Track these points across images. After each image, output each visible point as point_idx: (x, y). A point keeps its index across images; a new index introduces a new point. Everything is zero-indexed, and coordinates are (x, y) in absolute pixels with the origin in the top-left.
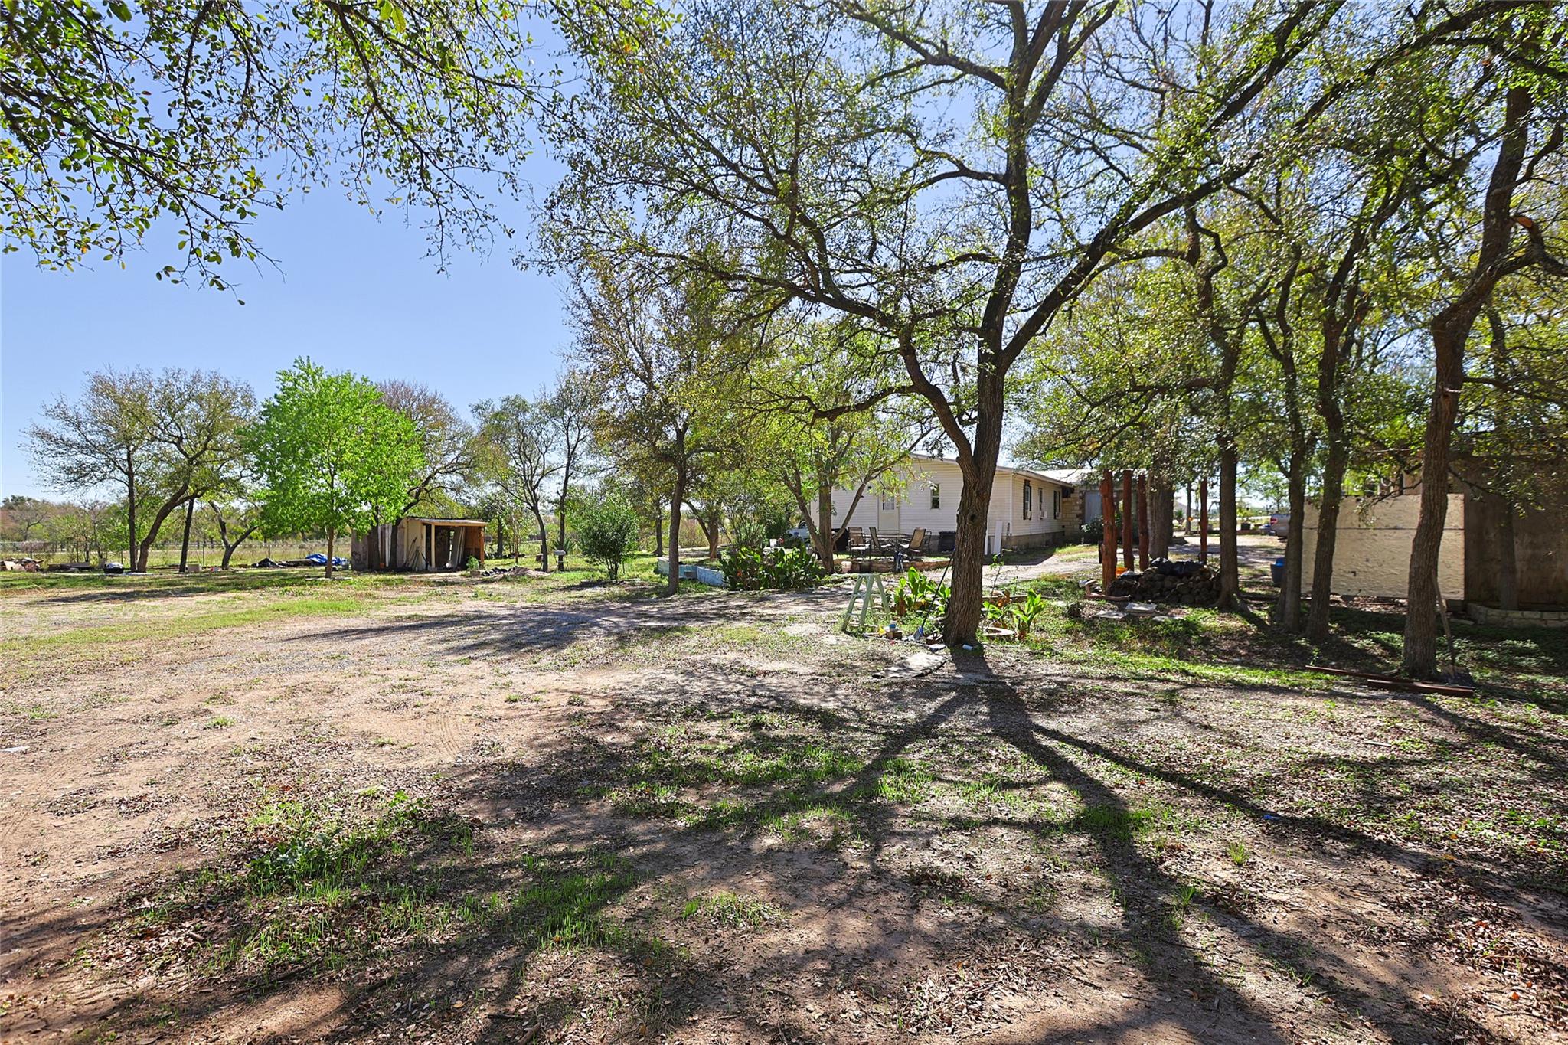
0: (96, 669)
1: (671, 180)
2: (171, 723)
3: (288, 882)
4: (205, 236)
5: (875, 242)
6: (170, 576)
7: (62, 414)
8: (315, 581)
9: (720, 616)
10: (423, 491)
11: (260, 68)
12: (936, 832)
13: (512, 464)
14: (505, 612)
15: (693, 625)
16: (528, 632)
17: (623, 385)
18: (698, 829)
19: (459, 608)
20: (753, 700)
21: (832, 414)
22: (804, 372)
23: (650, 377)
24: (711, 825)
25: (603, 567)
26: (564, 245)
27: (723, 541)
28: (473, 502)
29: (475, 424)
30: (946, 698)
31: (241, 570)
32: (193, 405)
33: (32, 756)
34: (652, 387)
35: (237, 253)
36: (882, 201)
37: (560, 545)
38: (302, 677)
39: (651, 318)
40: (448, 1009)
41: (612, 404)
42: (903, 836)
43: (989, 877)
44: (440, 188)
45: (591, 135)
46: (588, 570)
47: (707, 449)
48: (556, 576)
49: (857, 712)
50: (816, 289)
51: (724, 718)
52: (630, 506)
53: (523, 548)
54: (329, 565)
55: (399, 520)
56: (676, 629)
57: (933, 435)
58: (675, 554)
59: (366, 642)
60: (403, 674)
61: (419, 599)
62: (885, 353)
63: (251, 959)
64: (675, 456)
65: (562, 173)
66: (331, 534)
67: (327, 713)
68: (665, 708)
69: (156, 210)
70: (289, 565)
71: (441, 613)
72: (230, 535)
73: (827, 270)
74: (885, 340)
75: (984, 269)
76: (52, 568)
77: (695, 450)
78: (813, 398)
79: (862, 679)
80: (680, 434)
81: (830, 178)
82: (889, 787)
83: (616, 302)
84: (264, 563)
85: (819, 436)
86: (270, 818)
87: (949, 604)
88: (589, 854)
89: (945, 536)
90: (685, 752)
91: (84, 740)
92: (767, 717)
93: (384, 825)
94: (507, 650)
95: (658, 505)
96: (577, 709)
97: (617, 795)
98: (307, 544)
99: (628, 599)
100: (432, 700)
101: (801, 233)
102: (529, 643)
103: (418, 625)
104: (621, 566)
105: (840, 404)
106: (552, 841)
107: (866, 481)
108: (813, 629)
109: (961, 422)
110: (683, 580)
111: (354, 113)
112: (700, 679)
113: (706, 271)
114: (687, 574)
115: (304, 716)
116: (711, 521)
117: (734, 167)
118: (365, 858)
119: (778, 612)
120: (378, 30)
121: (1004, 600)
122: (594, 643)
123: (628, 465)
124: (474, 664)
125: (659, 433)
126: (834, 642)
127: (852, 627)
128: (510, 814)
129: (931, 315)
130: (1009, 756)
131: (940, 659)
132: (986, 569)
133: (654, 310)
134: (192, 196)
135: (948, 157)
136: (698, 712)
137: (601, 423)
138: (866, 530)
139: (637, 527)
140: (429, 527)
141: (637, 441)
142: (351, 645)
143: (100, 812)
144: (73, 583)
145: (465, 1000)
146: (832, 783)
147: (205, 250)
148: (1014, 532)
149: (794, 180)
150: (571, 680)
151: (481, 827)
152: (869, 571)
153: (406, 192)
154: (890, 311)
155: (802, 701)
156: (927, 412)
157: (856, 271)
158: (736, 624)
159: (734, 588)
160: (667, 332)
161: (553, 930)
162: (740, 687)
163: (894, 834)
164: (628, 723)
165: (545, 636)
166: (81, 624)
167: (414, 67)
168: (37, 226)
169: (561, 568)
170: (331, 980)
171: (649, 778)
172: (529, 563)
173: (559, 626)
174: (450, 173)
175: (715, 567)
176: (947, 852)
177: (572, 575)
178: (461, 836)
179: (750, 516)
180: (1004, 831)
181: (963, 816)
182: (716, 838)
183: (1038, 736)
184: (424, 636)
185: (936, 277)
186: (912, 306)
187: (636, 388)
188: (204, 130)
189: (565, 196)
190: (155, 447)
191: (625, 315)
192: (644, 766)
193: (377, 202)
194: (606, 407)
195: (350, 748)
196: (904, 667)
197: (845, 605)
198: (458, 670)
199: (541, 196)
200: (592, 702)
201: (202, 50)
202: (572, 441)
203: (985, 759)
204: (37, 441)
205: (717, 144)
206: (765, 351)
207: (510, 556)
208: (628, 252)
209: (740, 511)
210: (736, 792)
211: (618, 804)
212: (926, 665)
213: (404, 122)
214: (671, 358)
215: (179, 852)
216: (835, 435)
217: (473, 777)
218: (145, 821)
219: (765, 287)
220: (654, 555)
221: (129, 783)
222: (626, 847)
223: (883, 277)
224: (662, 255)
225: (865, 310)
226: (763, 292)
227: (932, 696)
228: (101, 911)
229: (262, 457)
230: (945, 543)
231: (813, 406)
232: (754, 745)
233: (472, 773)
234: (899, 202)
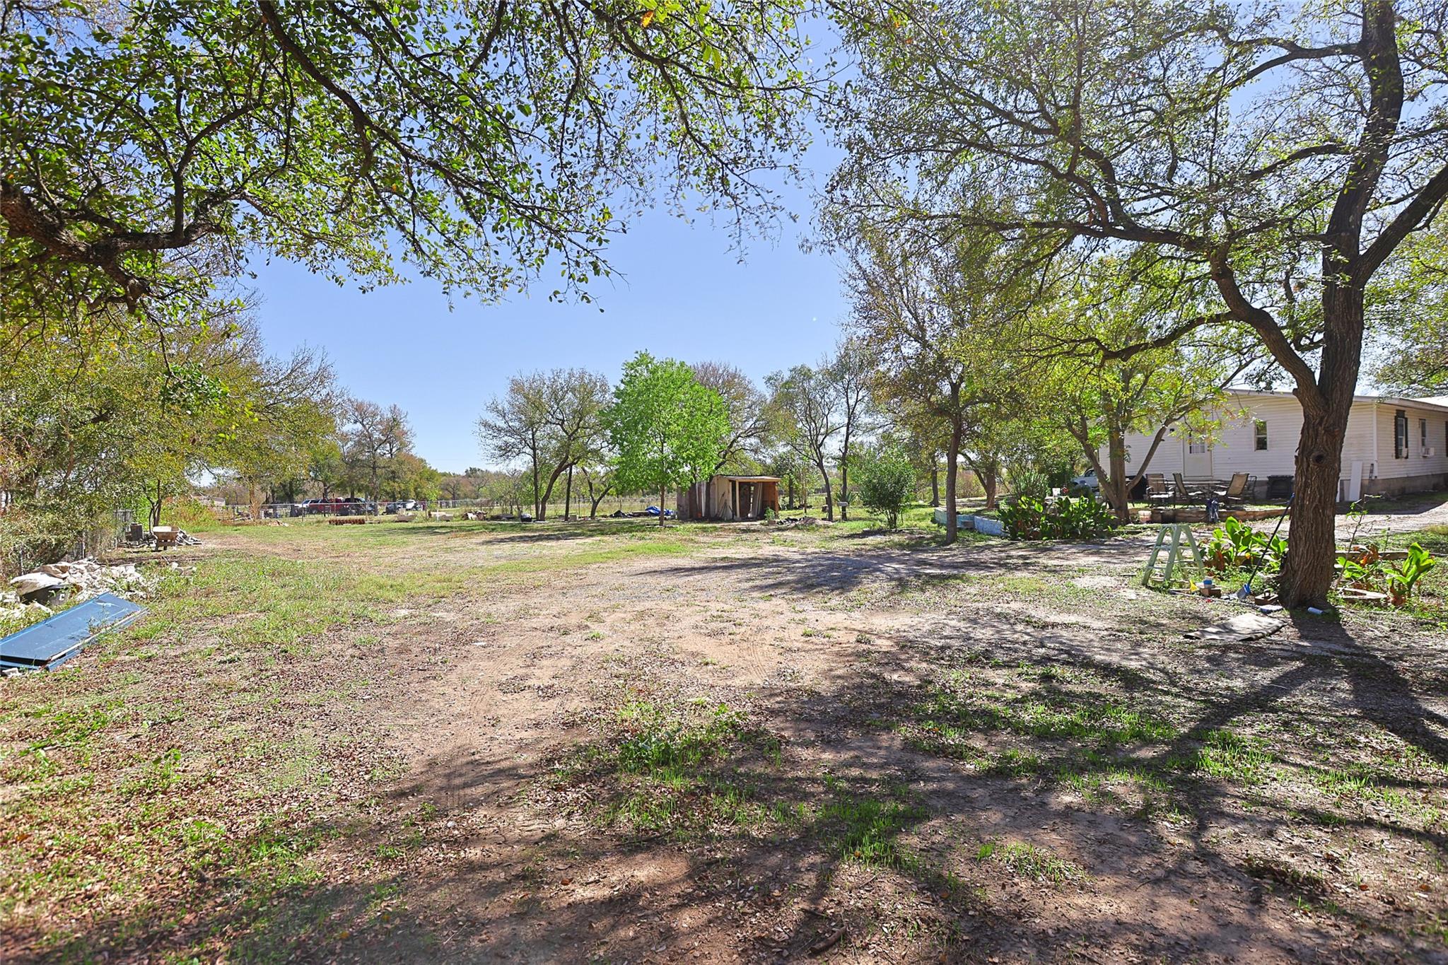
0: (520, 591)
1: (943, 143)
2: (565, 633)
3: (646, 765)
4: (577, 264)
5: (1176, 158)
6: (559, 524)
7: (495, 409)
8: (652, 528)
9: (1001, 565)
10: (729, 453)
11: (606, 126)
12: (1281, 822)
13: (800, 425)
14: (798, 557)
15: (972, 574)
16: (818, 575)
17: (898, 346)
18: (989, 774)
19: (760, 552)
20: (1042, 651)
21: (1127, 353)
22: (1089, 313)
23: (924, 336)
24: (1002, 772)
25: (884, 517)
26: (842, 224)
27: (1000, 491)
28: (769, 461)
29: (768, 393)
30: (1287, 668)
31: (603, 520)
32: (570, 395)
33: (487, 650)
34: (925, 345)
35: (597, 272)
36: (1183, 112)
37: (843, 497)
38: (648, 604)
39: (923, 281)
40: (768, 895)
41: (887, 365)
42: (1235, 820)
43: (1363, 888)
44: (738, 191)
45: (866, 115)
46: (869, 519)
47: (982, 401)
48: (840, 525)
49: (1167, 673)
50: (1104, 223)
51: (1010, 667)
52: (907, 459)
53: (810, 500)
54: (662, 515)
55: (711, 477)
56: (955, 577)
57: (1257, 365)
58: (952, 505)
59: (691, 578)
60: (721, 605)
61: (729, 544)
62: (1191, 280)
63: (626, 821)
64: (949, 410)
65: (841, 157)
66: (663, 490)
67: (666, 635)
68: (948, 652)
69: (547, 251)
70: (633, 516)
71: (746, 556)
72: (597, 494)
73: (1116, 203)
74: (1191, 266)
75: (1332, 162)
76: (493, 518)
77: (971, 402)
78: (1101, 338)
79: (1171, 639)
80: (955, 387)
81: (1115, 102)
82: (1213, 763)
83: (890, 270)
84: (618, 514)
85: (1109, 378)
86: (631, 713)
87: (1285, 560)
88: (883, 782)
89: (1275, 481)
90: (971, 697)
91: (516, 641)
92: (1057, 670)
93: (711, 731)
94: (800, 590)
95: (933, 458)
96: (865, 647)
97: (906, 731)
98: (647, 498)
99: (908, 547)
100: (742, 629)
101: (1085, 167)
102: (820, 585)
103: (730, 566)
104: (899, 516)
105: (1132, 343)
106: (848, 765)
107: (1166, 424)
108: (1108, 582)
109: (1299, 347)
110: (960, 529)
111: (673, 144)
112: (984, 626)
113: (981, 225)
114: (964, 523)
115: (650, 636)
116: (988, 472)
117: (1008, 115)
118: (698, 756)
119: (1065, 563)
120: (688, 71)
121: (1371, 556)
122: (876, 587)
123: (905, 422)
124: (775, 601)
125: (934, 389)
126: (1134, 597)
127: (1155, 582)
128: (811, 735)
129: (1255, 229)
130: (1386, 746)
131: (1276, 622)
132: (1339, 519)
133: (926, 271)
134: (569, 235)
135: (1273, 41)
136: (982, 659)
137: (879, 384)
138: (1169, 477)
139: (914, 479)
140: (734, 483)
141: (912, 398)
142: (681, 581)
143: (527, 694)
144: (504, 528)
145: (782, 891)
146: (1140, 748)
147: (577, 275)
148: (1379, 474)
149: (1077, 113)
150: (858, 620)
151: (788, 743)
152: (1174, 521)
153: (711, 200)
154: (1199, 233)
155: (1098, 657)
156: (1250, 340)
157: (1153, 196)
158: (1019, 574)
159: (1014, 538)
160: (940, 291)
161: (854, 845)
162: (1027, 638)
163: (1223, 815)
164: (913, 664)
165: (833, 579)
166: (509, 558)
167: (715, 93)
168: (479, 275)
169: (844, 518)
170: (680, 850)
171: (934, 717)
172: (816, 513)
173: (845, 570)
174: (745, 177)
175: (993, 517)
176: (1298, 848)
177: (854, 524)
178: (771, 749)
179: (1030, 465)
180: (1384, 836)
181: (1320, 809)
182: (1011, 785)
183: (1434, 727)
184: (735, 575)
185: (1261, 185)
186: (1229, 225)
187: (910, 348)
188: (573, 183)
189: (842, 179)
190: (548, 429)
191: (898, 280)
192: (931, 707)
193: (691, 213)
194: (882, 368)
195: (683, 664)
196: (1226, 629)
197: (1145, 558)
198: (762, 605)
199: (822, 182)
200: (878, 642)
201: (570, 122)
202: (852, 402)
203: (1351, 745)
204: (483, 429)
205: (988, 96)
206: (1043, 295)
207: (800, 507)
208: (903, 220)
209: (1019, 460)
210: (1027, 742)
211: (907, 739)
212: (1255, 627)
213: (708, 142)
214: (944, 315)
215: (575, 731)
216: (1127, 376)
217: (779, 699)
218: (553, 704)
219: (1046, 230)
220: (931, 506)
221: (542, 675)
222: (917, 781)
223: (1185, 196)
224: (935, 217)
225: (1168, 236)
226: (1042, 236)
227: (1269, 663)
228: (531, 766)
229: (614, 431)
230: (1276, 489)
231: (1102, 347)
232: (1045, 698)
233: (776, 695)
234: (1206, 108)
